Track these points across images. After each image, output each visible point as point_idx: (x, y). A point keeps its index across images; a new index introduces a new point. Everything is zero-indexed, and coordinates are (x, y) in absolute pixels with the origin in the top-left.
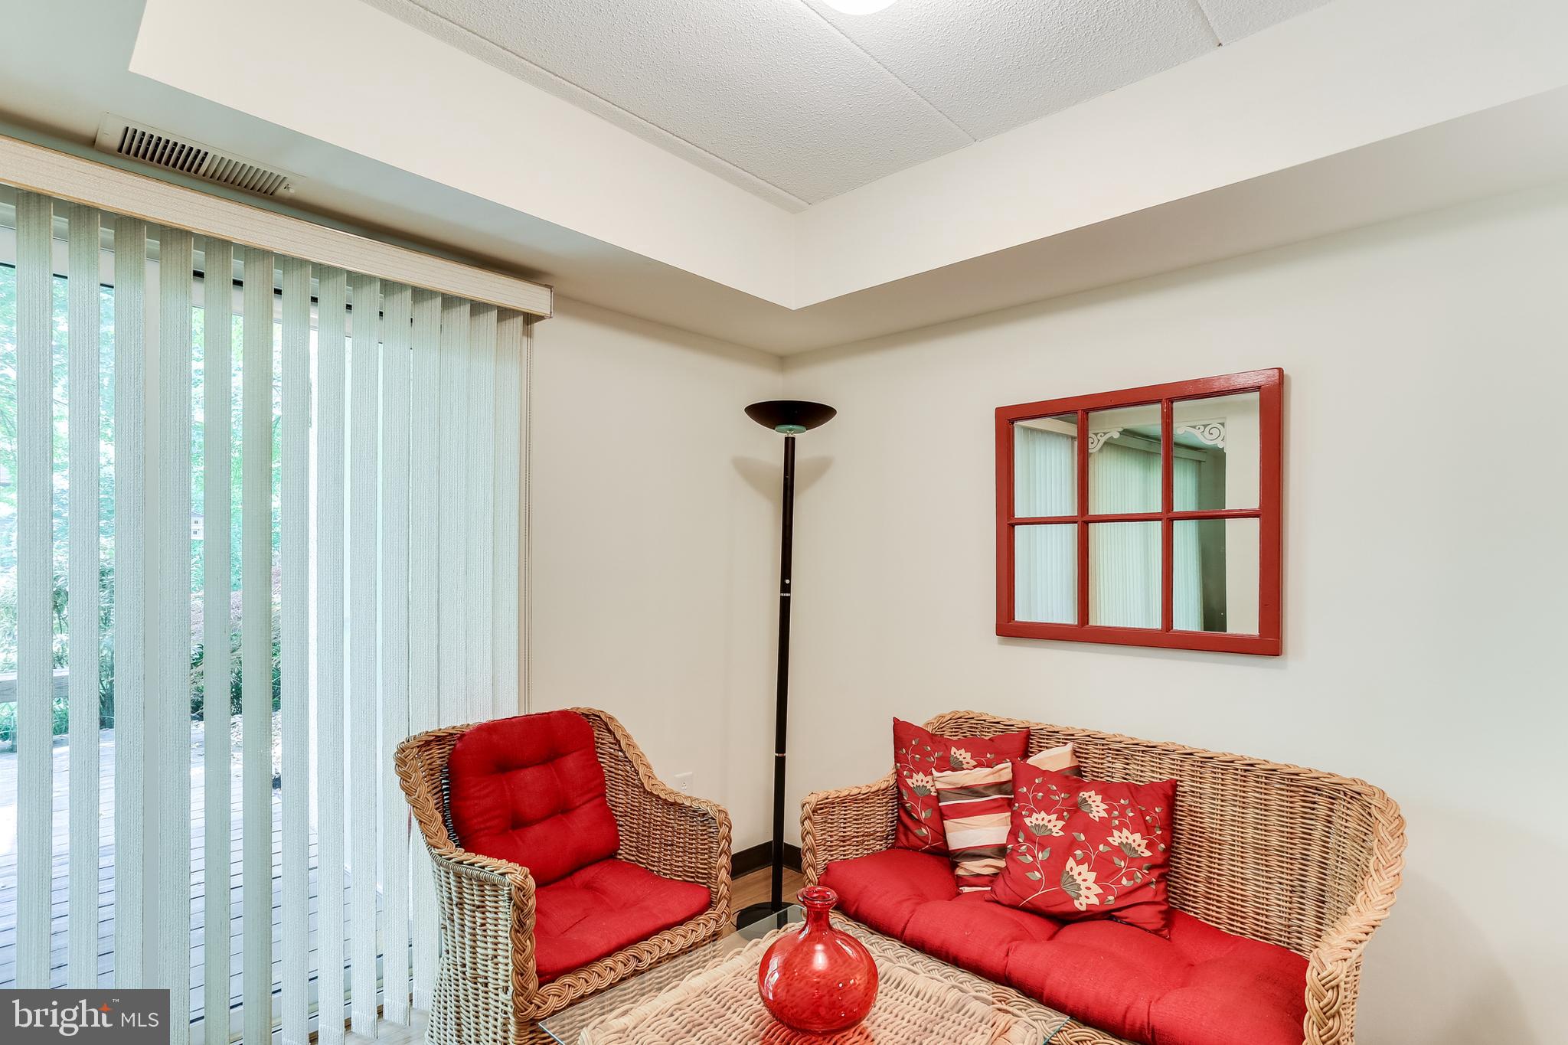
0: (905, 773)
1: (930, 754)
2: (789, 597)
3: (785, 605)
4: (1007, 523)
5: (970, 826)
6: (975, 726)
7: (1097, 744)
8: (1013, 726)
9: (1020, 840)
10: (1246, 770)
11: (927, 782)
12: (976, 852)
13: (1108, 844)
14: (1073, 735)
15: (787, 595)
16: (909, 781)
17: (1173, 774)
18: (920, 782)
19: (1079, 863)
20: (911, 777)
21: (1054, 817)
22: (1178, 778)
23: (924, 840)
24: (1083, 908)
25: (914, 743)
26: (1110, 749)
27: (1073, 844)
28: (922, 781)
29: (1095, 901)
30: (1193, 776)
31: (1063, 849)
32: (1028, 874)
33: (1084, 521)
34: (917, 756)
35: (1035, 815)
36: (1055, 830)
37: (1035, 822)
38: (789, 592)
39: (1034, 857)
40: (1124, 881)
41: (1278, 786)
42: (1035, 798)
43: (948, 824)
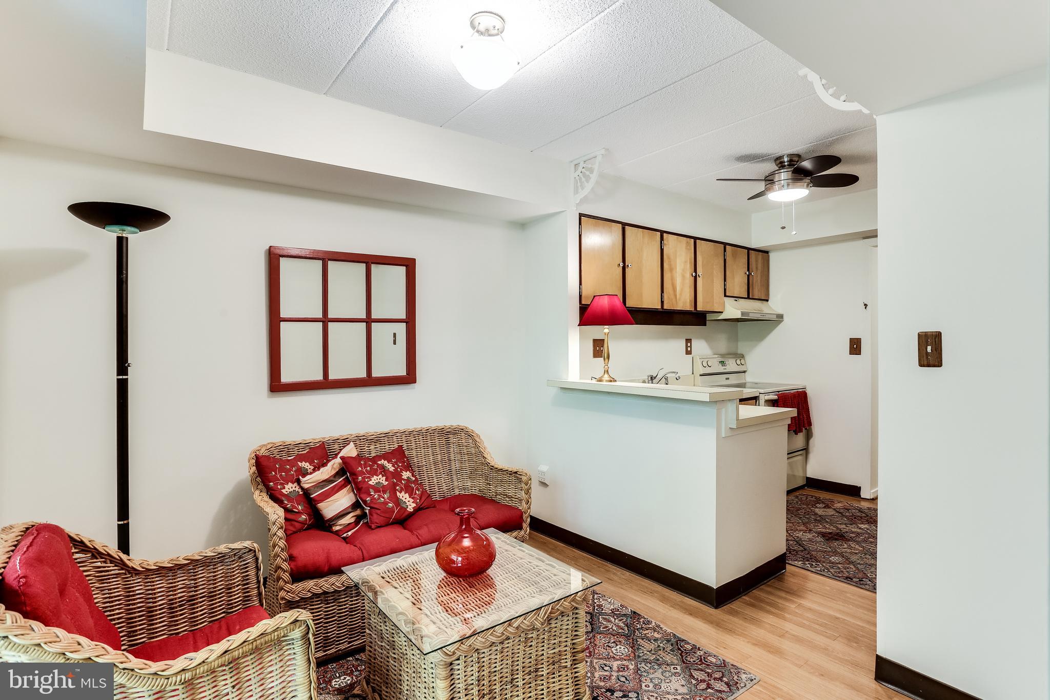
0: (279, 487)
1: (290, 470)
2: (127, 379)
3: (122, 388)
4: (275, 320)
5: (335, 500)
6: (283, 450)
7: (360, 440)
8: (310, 443)
9: (372, 493)
10: (426, 432)
11: (295, 487)
12: (345, 512)
13: (404, 480)
14: (347, 438)
15: (124, 377)
16: (284, 491)
17: (399, 443)
18: (291, 489)
19: (400, 492)
20: (284, 488)
21: (381, 476)
22: (401, 444)
23: (303, 523)
24: (412, 510)
25: (277, 466)
26: (367, 440)
27: (395, 485)
28: (292, 488)
29: (414, 505)
30: (407, 441)
31: (392, 489)
32: (387, 506)
33: (325, 320)
34: (283, 474)
35: (373, 479)
36: (384, 482)
37: (375, 482)
38: (127, 375)
39: (383, 498)
40: (417, 492)
41: (438, 435)
42: (366, 470)
43: (321, 505)
